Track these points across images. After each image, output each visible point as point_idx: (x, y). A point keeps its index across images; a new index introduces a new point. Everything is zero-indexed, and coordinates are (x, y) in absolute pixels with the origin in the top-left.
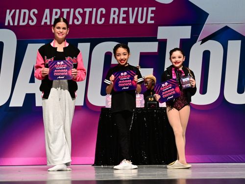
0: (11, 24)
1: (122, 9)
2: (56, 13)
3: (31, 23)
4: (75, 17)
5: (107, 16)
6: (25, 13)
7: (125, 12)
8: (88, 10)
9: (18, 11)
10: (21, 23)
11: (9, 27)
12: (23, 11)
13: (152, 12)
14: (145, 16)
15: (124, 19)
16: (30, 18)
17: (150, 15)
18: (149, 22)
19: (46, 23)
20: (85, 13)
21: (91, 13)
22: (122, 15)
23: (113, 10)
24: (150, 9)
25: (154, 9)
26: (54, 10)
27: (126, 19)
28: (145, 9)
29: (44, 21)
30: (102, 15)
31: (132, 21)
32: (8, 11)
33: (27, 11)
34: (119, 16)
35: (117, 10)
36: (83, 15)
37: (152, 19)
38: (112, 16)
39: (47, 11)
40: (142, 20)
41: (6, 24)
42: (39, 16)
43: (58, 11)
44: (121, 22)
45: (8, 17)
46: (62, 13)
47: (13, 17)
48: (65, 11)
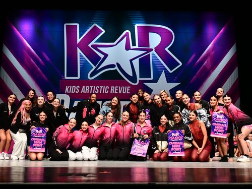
1: (116, 87)
3: (76, 92)
4: (95, 90)
5: (109, 90)
7: (117, 88)
8: (101, 87)
9: (71, 86)
10: (72, 92)
11: (67, 93)
12: (73, 87)
13: (129, 88)
14: (126, 90)
15: (117, 91)
16: (76, 90)
17: (128, 90)
18: (128, 93)
20: (100, 88)
21: (103, 88)
22: (116, 90)
23: (112, 87)
24: (128, 87)
26: (87, 87)
27: (118, 91)
28: (126, 87)
29: (82, 91)
30: (107, 89)
31: (120, 92)
32: (67, 87)
33: (75, 87)
34: (114, 90)
35: (114, 87)
36: (99, 89)
37: (129, 91)
38: (112, 90)
39: (84, 87)
40: (124, 92)
42: (80, 89)
44: (115, 92)
45: (67, 89)
46: (90, 88)
47: (69, 89)
48: (92, 87)
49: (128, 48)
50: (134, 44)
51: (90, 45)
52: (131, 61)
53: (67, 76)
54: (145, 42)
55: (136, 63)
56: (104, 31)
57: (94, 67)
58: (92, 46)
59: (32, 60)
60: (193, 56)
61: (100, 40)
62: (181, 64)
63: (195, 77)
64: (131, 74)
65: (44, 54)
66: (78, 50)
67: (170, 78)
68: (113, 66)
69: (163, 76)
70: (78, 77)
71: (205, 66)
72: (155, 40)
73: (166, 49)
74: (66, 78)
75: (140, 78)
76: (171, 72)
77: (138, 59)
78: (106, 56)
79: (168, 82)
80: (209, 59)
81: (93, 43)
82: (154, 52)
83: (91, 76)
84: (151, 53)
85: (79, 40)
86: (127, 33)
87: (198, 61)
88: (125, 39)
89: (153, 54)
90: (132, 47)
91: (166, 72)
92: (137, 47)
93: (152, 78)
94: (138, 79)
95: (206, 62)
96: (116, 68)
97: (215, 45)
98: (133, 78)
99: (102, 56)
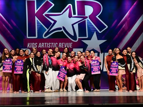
0: (29, 47)
1: (63, 43)
2: (43, 44)
4: (48, 45)
6: (33, 44)
8: (52, 43)
9: (31, 43)
10: (32, 47)
11: (28, 48)
12: (33, 43)
13: (71, 44)
16: (35, 46)
17: (71, 45)
18: (70, 47)
19: (40, 47)
20: (51, 44)
22: (62, 45)
23: (60, 43)
24: (71, 43)
25: (72, 43)
26: (42, 43)
27: (64, 46)
28: (69, 43)
29: (39, 46)
30: (56, 45)
32: (28, 43)
33: (34, 43)
35: (61, 43)
37: (71, 46)
38: (59, 45)
39: (40, 44)
40: (68, 46)
41: (28, 47)
43: (43, 43)
44: (62, 47)
45: (28, 45)
46: (45, 44)
47: (30, 45)
48: (46, 43)
49: (70, 16)
50: (75, 14)
51: (44, 15)
52: (73, 25)
53: (28, 36)
54: (82, 12)
55: (76, 26)
56: (53, 5)
57: (47, 30)
58: (46, 15)
59: (4, 26)
60: (116, 21)
61: (51, 11)
62: (107, 27)
63: (116, 36)
64: (73, 34)
65: (12, 21)
66: (36, 18)
67: (99, 37)
68: (60, 29)
69: (95, 35)
70: (36, 37)
71: (123, 28)
72: (89, 10)
73: (97, 17)
74: (28, 37)
75: (79, 37)
76: (100, 32)
77: (77, 24)
78: (55, 22)
79: (98, 40)
80: (126, 23)
81: (46, 13)
82: (88, 19)
83: (45, 36)
84: (86, 20)
85: (36, 11)
86: (70, 6)
87: (119, 24)
88: (68, 10)
89: (88, 20)
90: (73, 16)
91: (97, 33)
92: (76, 15)
93: (87, 37)
94: (78, 37)
95: (124, 26)
96: (63, 30)
97: (130, 13)
98: (74, 37)
99: (52, 22)
